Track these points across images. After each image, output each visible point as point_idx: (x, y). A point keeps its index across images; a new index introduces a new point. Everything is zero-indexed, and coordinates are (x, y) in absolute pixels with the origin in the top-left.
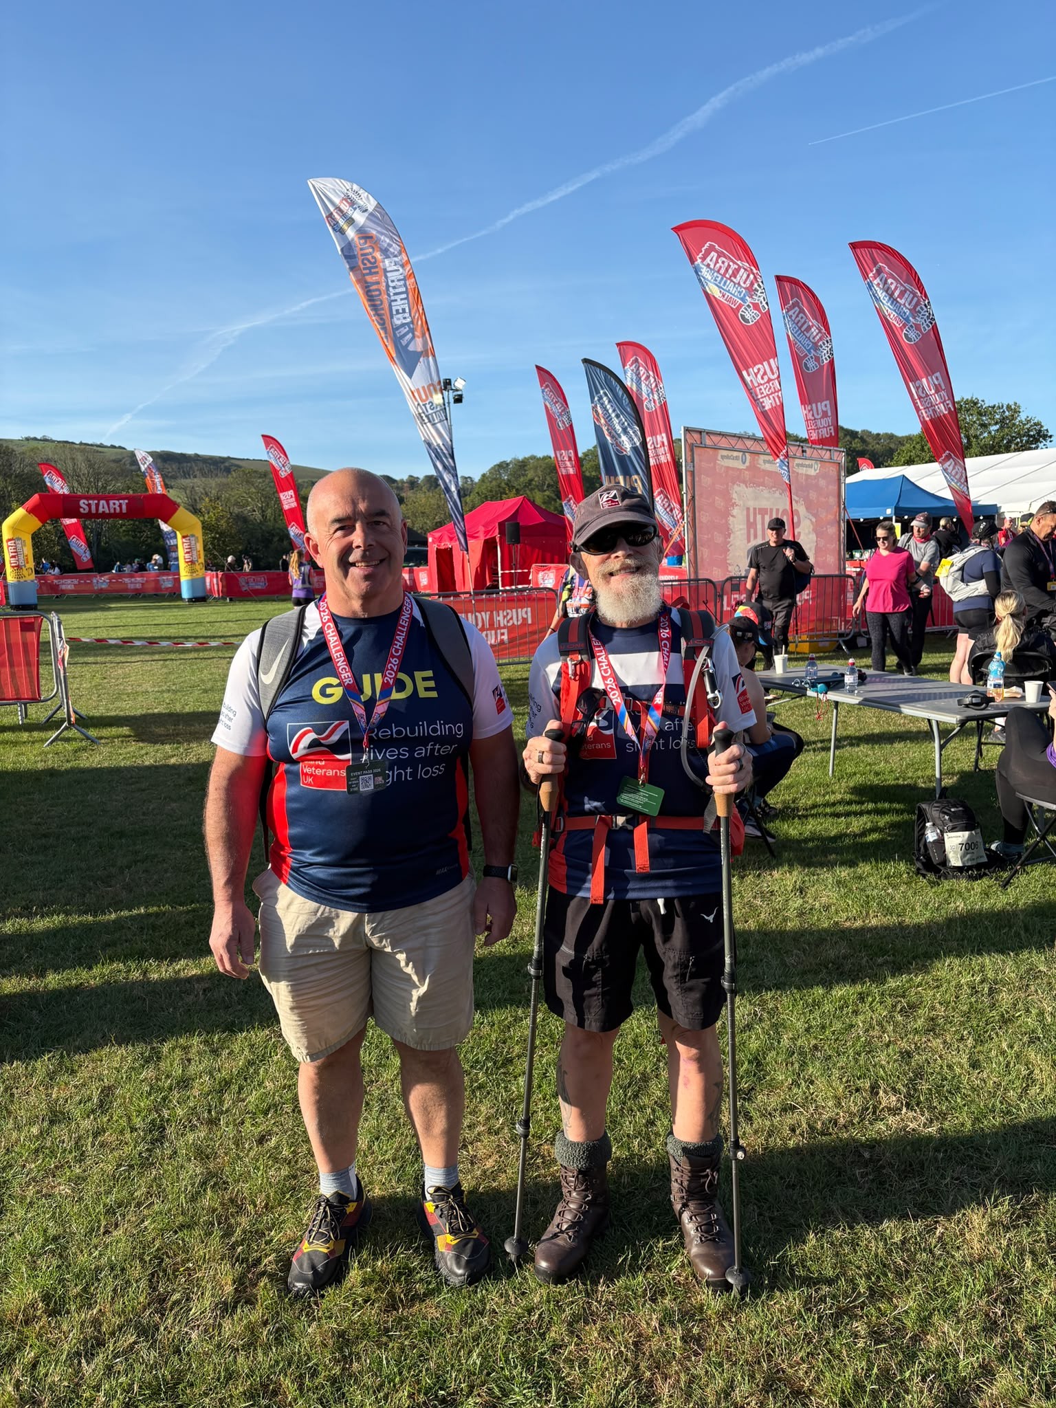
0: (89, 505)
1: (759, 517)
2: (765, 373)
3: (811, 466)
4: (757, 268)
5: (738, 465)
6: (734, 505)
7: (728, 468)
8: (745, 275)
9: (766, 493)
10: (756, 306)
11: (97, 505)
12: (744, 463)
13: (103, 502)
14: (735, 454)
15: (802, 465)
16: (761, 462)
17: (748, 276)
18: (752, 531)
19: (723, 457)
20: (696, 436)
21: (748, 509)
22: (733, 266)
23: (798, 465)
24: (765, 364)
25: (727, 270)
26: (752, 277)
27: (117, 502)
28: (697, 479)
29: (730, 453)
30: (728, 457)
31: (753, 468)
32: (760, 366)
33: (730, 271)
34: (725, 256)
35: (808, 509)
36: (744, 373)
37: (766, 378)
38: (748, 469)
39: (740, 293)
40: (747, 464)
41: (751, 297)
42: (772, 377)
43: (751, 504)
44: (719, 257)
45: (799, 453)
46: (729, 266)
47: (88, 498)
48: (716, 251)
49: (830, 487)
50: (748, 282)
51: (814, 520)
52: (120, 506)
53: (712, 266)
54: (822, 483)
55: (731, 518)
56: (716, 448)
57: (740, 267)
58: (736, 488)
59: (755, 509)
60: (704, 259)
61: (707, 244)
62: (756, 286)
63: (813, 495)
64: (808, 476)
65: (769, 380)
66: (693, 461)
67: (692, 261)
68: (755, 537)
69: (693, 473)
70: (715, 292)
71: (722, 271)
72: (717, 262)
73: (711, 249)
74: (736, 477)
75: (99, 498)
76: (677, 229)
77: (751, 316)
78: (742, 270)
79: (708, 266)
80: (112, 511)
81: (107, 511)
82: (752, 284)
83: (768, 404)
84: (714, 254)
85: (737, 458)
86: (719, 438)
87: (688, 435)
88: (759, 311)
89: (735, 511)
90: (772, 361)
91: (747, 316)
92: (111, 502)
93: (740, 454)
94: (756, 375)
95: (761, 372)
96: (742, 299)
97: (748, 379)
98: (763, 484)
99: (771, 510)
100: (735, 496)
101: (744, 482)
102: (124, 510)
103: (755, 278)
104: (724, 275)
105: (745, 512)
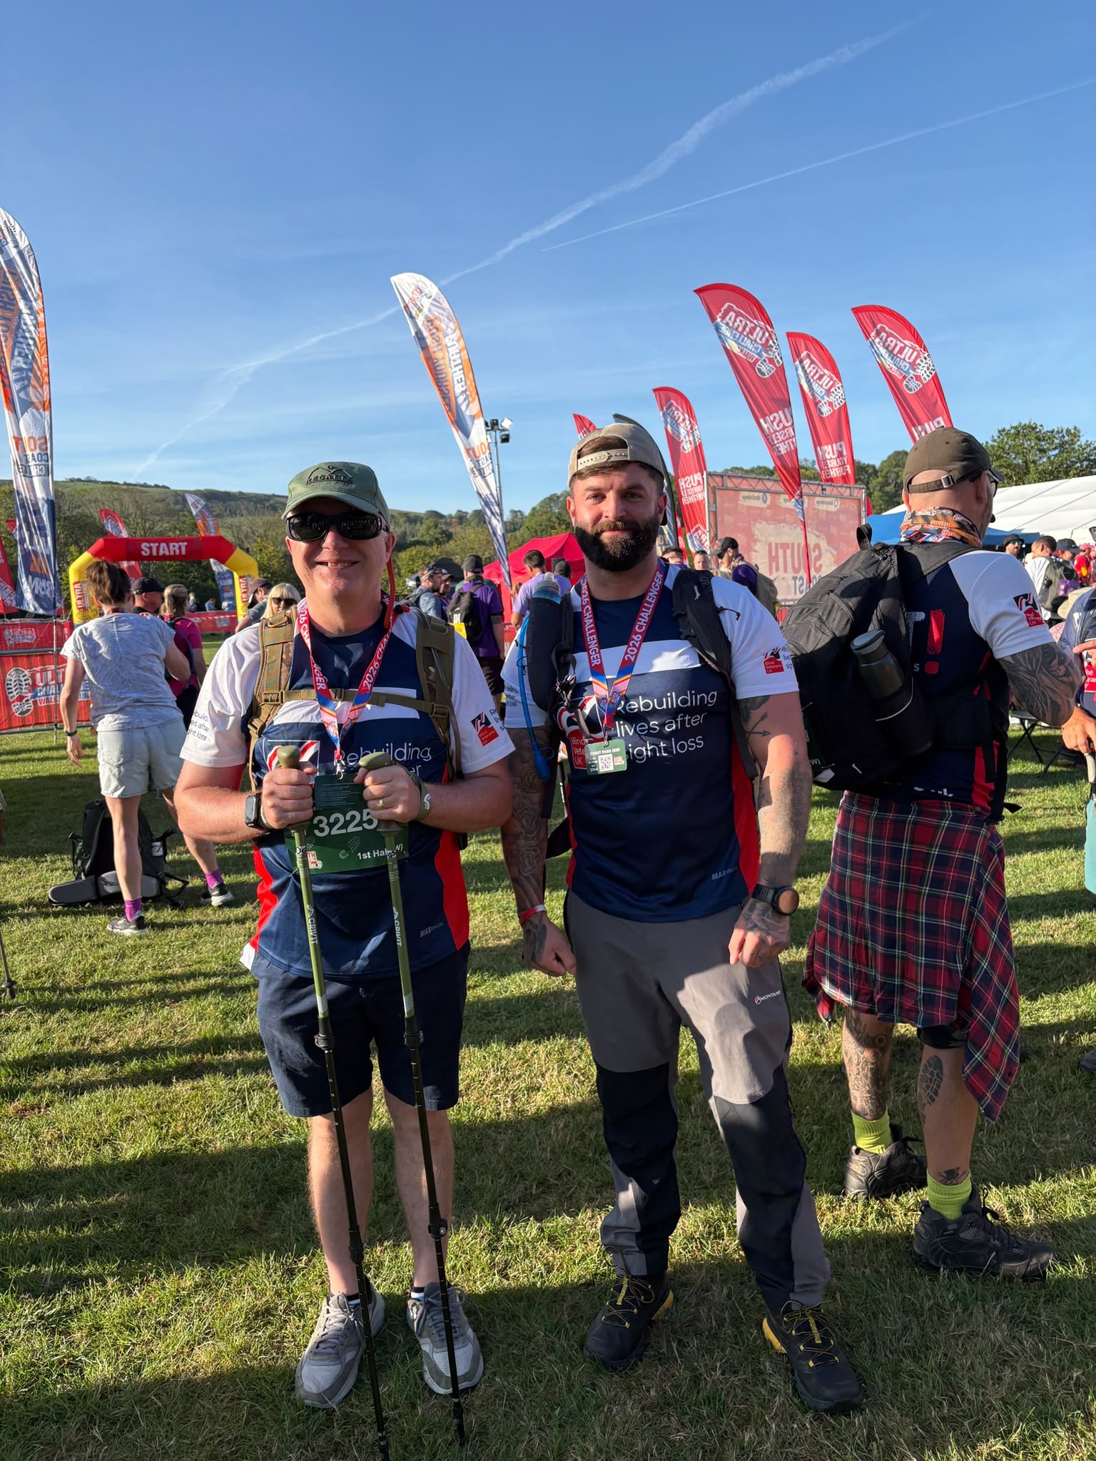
0: (150, 548)
1: (781, 552)
2: (780, 421)
3: (831, 503)
4: (772, 327)
5: (759, 504)
6: (756, 541)
7: (749, 508)
8: (761, 334)
9: (787, 529)
10: (771, 361)
11: (158, 548)
12: (765, 502)
13: (163, 545)
14: (756, 494)
15: (822, 502)
16: (782, 500)
17: (764, 334)
18: (774, 565)
19: (745, 498)
20: (718, 480)
21: (770, 545)
22: (750, 325)
23: (818, 502)
24: (780, 412)
25: (744, 328)
26: (767, 334)
27: (177, 545)
28: (719, 518)
29: (751, 494)
30: (748, 498)
31: (774, 506)
32: (776, 414)
33: (747, 329)
34: (742, 315)
35: (829, 543)
36: (762, 421)
37: (781, 427)
38: (769, 507)
39: (757, 349)
40: (769, 502)
41: (767, 352)
42: (787, 425)
43: (772, 539)
44: (737, 316)
45: (819, 492)
46: (746, 325)
47: (149, 541)
48: (735, 312)
49: (851, 522)
50: (764, 340)
51: (835, 553)
52: (180, 548)
53: (731, 324)
54: (843, 518)
55: (753, 553)
56: (737, 490)
57: (756, 326)
58: (758, 525)
59: (777, 544)
60: (723, 318)
61: (726, 305)
62: (771, 342)
63: (834, 530)
64: (828, 513)
65: (784, 427)
66: (715, 502)
67: (713, 319)
68: (777, 569)
69: (715, 513)
70: (735, 348)
71: (740, 329)
72: (735, 321)
73: (730, 309)
74: (758, 515)
75: (159, 541)
76: (698, 291)
77: (766, 369)
78: (758, 329)
79: (727, 324)
80: (172, 553)
81: (167, 554)
82: (767, 341)
83: (783, 449)
84: (732, 314)
85: (758, 498)
86: (740, 480)
87: (710, 479)
88: (775, 365)
89: (758, 547)
90: (786, 410)
91: (764, 369)
92: (171, 545)
93: (761, 494)
94: (772, 422)
95: (777, 420)
96: (758, 354)
97: (765, 426)
98: (784, 521)
99: (793, 544)
100: (757, 532)
101: (766, 520)
102: (184, 552)
103: (770, 335)
104: (742, 333)
105: (767, 548)
